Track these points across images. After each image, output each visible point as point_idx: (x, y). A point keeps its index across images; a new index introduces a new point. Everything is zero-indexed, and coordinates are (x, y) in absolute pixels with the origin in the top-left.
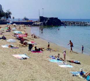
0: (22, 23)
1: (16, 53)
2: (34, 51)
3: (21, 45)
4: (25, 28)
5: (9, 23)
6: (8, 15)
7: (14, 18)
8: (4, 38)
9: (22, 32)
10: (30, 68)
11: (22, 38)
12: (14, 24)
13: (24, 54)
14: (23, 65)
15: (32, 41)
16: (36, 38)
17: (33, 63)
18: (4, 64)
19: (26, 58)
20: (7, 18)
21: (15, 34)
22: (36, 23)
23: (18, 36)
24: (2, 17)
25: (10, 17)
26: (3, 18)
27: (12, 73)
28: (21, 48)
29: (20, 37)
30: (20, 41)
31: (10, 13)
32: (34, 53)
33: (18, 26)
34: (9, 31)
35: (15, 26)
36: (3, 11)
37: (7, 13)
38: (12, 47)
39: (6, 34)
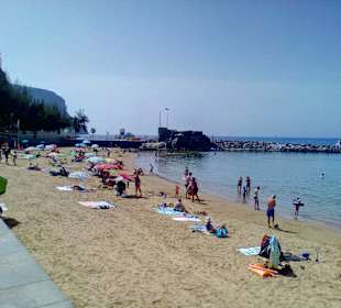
0: (114, 144)
3: (103, 186)
6: (79, 124)
7: (93, 131)
8: (64, 174)
9: (108, 160)
14: (97, 217)
17: (119, 215)
19: (106, 208)
20: (77, 131)
22: (148, 145)
24: (63, 128)
25: (84, 128)
26: (66, 131)
28: (101, 192)
31: (84, 119)
38: (80, 189)
39: (70, 167)
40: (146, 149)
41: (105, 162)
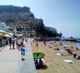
0: (69, 40)
1: (65, 59)
2: (77, 59)
3: (69, 54)
4: (71, 44)
5: (61, 40)
6: (60, 35)
7: (64, 37)
8: (58, 49)
9: (70, 46)
10: (75, 70)
11: (69, 50)
12: (64, 41)
13: (70, 60)
14: (70, 67)
15: (76, 52)
16: (79, 50)
17: (77, 66)
18: (58, 65)
19: (72, 63)
20: (60, 37)
21: (65, 47)
22: (78, 40)
23: (66, 48)
25: (62, 36)
26: (57, 37)
27: (63, 71)
28: (69, 56)
29: (68, 49)
30: (68, 52)
31: (61, 34)
32: (77, 60)
33: (67, 42)
34: (61, 45)
35: (64, 42)
36: (57, 33)
37: (60, 34)
38: (63, 55)
39: (59, 47)
40: (77, 42)
41: (69, 47)
